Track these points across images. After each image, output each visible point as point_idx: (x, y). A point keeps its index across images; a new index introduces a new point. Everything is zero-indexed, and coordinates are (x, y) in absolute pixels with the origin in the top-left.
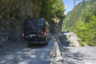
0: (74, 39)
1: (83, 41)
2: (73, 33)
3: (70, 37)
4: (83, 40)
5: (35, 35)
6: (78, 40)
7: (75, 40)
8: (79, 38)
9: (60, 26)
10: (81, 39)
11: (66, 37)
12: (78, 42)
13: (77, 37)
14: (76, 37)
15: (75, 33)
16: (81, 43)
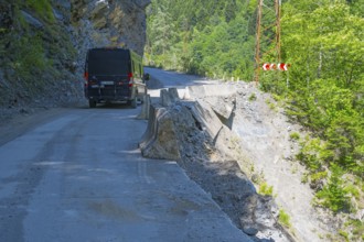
0: (262, 147)
1: (343, 163)
2: (253, 88)
3: (227, 121)
4: (343, 152)
5: (112, 83)
6: (301, 157)
7: (271, 151)
8: (303, 136)
9: (129, 11)
10: (323, 144)
11: (199, 125)
12: (303, 169)
13: (291, 120)
14: (280, 121)
15: (266, 88)
16: (327, 182)
